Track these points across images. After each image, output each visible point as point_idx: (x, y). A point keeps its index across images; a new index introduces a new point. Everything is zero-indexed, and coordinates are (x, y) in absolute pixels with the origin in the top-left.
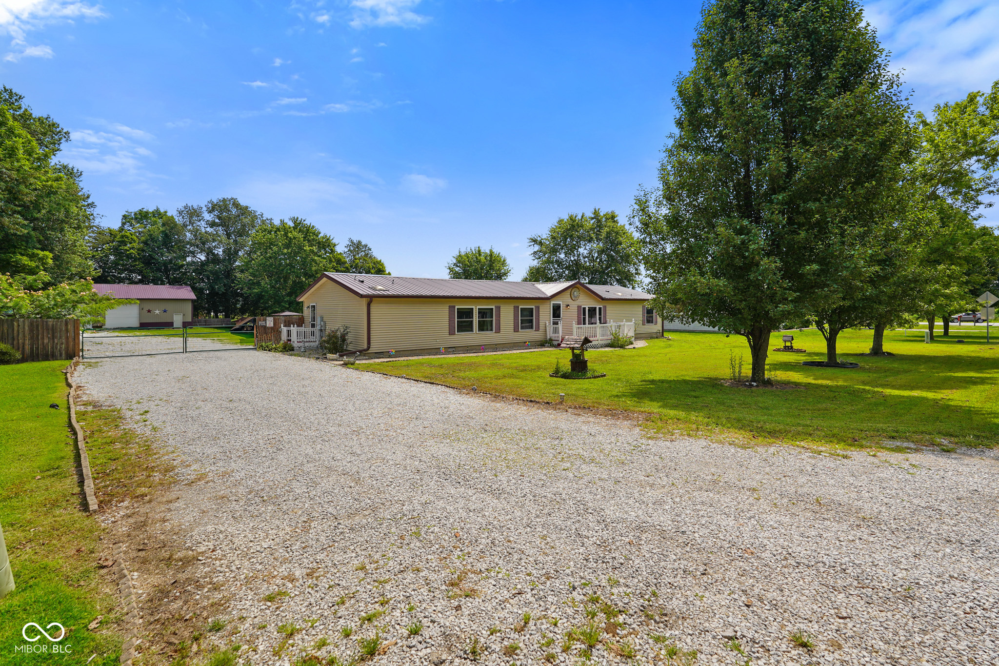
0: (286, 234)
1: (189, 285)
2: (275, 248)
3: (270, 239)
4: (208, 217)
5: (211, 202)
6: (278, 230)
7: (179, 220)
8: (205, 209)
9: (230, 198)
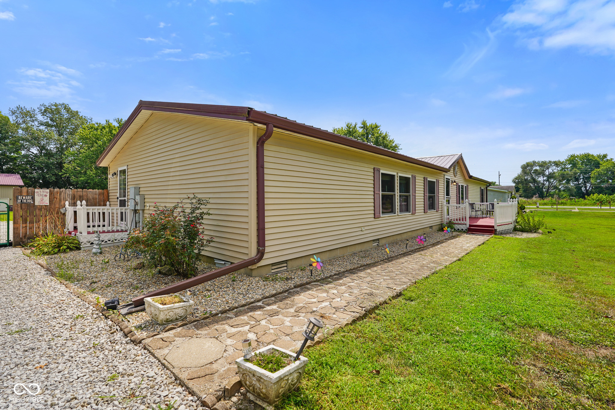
0: (110, 131)
1: (20, 174)
2: (100, 143)
3: (96, 135)
4: (40, 117)
5: (43, 105)
6: (104, 128)
7: (12, 119)
8: (37, 111)
9: (61, 103)
